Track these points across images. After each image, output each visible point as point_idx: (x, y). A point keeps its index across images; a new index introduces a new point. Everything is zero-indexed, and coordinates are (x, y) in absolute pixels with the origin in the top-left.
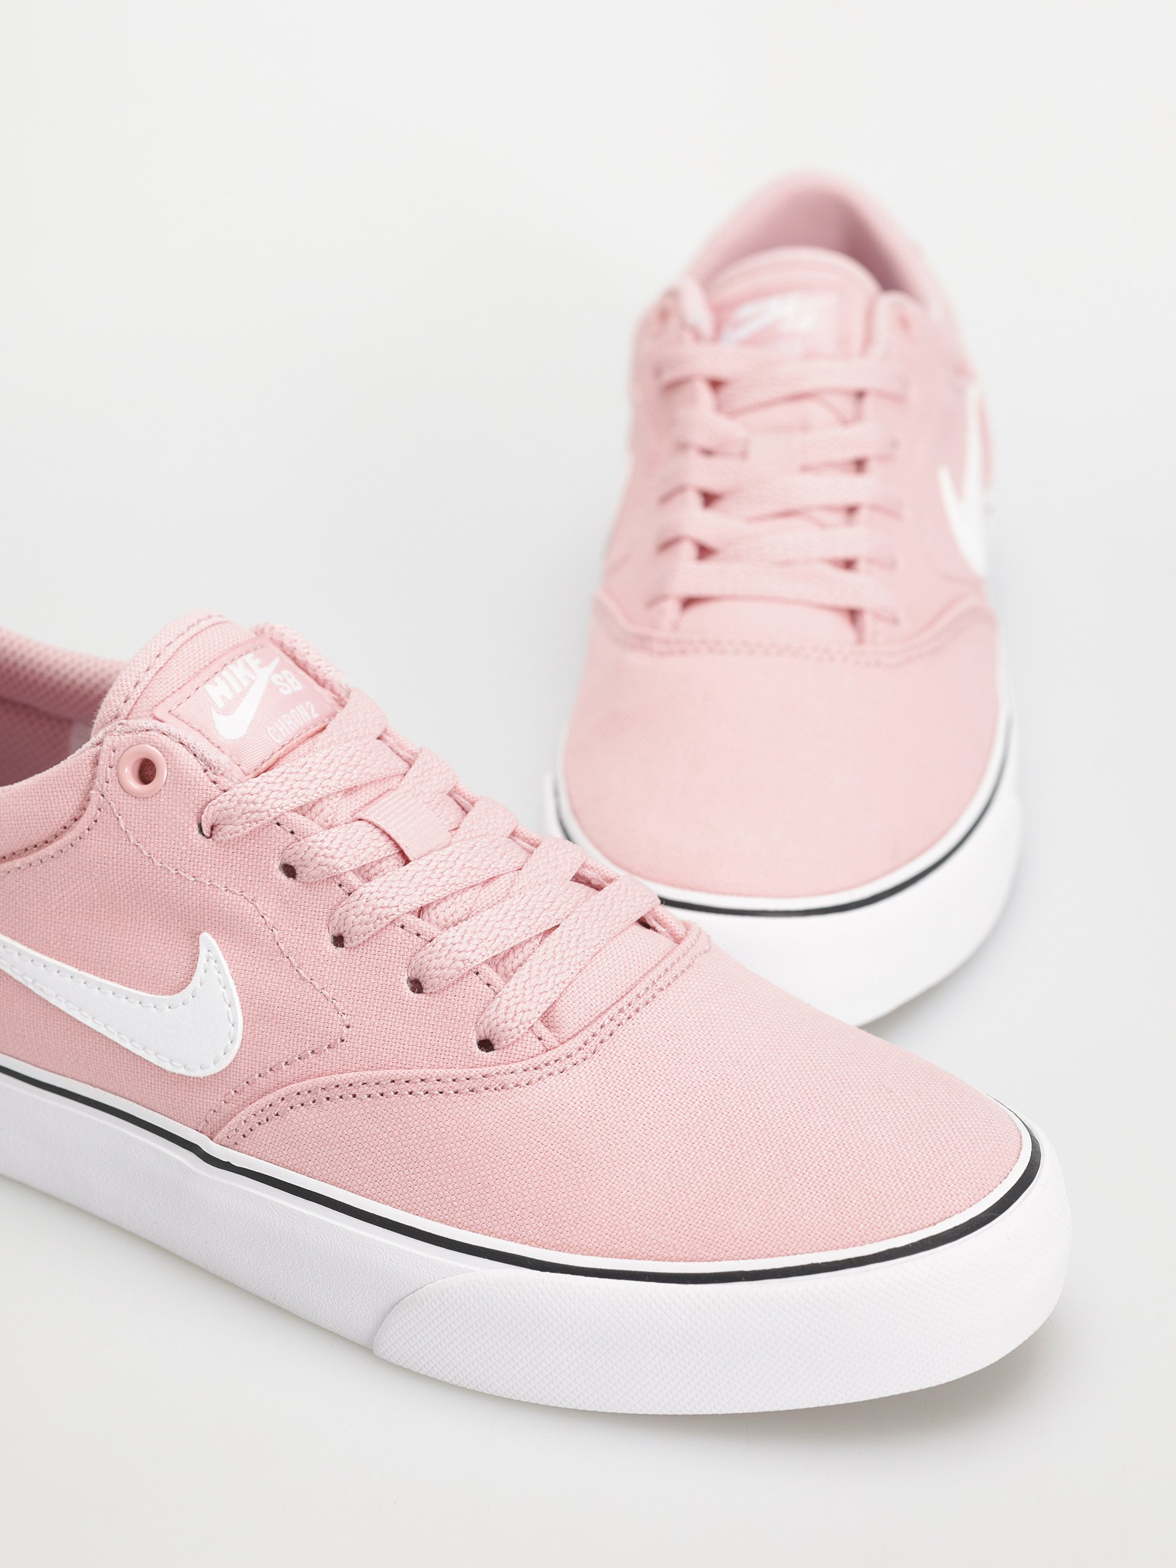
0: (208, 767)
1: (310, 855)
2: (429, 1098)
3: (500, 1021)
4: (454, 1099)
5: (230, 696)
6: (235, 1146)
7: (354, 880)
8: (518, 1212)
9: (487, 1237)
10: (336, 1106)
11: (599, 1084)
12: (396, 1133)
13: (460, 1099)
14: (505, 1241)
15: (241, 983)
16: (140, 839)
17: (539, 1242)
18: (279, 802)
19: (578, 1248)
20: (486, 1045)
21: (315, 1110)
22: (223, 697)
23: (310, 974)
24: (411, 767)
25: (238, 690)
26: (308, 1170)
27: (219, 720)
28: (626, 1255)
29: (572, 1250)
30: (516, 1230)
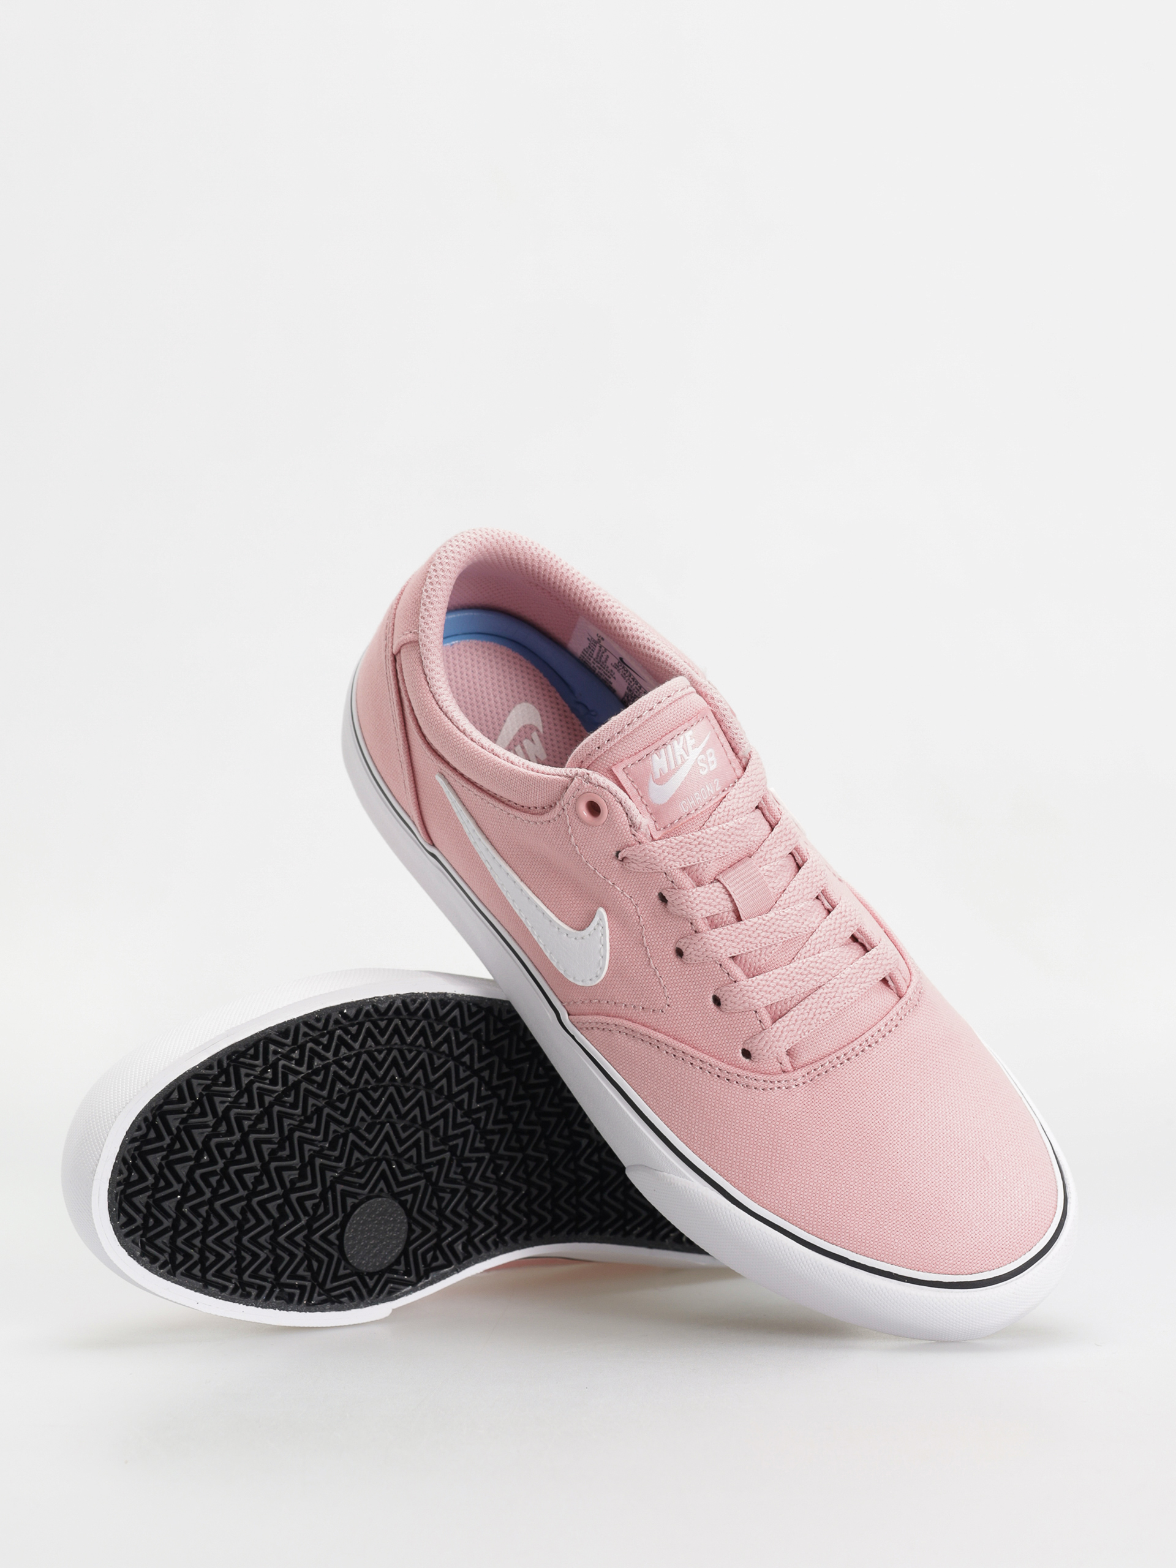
0: (632, 825)
1: (677, 903)
2: (701, 1072)
3: (758, 1048)
4: (716, 1080)
5: (666, 770)
6: (580, 1029)
7: (702, 925)
8: (730, 1162)
9: (708, 1166)
10: (646, 1047)
11: (806, 1105)
12: (675, 1081)
13: (719, 1081)
14: (717, 1174)
15: (613, 947)
16: (578, 844)
17: (736, 1185)
18: (671, 863)
19: (757, 1200)
20: (746, 1054)
21: (632, 1042)
22: (661, 770)
23: (656, 965)
24: (772, 829)
25: (673, 767)
26: (618, 1068)
27: (652, 784)
28: (784, 1217)
29: (753, 1199)
30: (726, 1171)
